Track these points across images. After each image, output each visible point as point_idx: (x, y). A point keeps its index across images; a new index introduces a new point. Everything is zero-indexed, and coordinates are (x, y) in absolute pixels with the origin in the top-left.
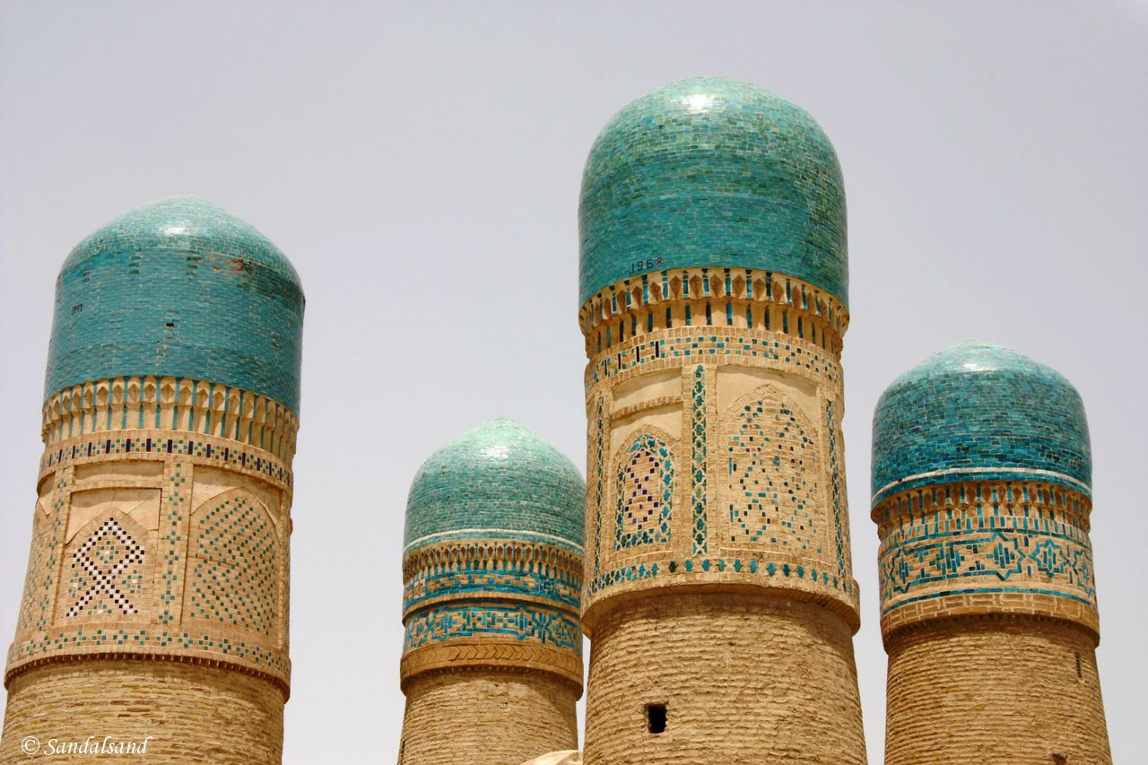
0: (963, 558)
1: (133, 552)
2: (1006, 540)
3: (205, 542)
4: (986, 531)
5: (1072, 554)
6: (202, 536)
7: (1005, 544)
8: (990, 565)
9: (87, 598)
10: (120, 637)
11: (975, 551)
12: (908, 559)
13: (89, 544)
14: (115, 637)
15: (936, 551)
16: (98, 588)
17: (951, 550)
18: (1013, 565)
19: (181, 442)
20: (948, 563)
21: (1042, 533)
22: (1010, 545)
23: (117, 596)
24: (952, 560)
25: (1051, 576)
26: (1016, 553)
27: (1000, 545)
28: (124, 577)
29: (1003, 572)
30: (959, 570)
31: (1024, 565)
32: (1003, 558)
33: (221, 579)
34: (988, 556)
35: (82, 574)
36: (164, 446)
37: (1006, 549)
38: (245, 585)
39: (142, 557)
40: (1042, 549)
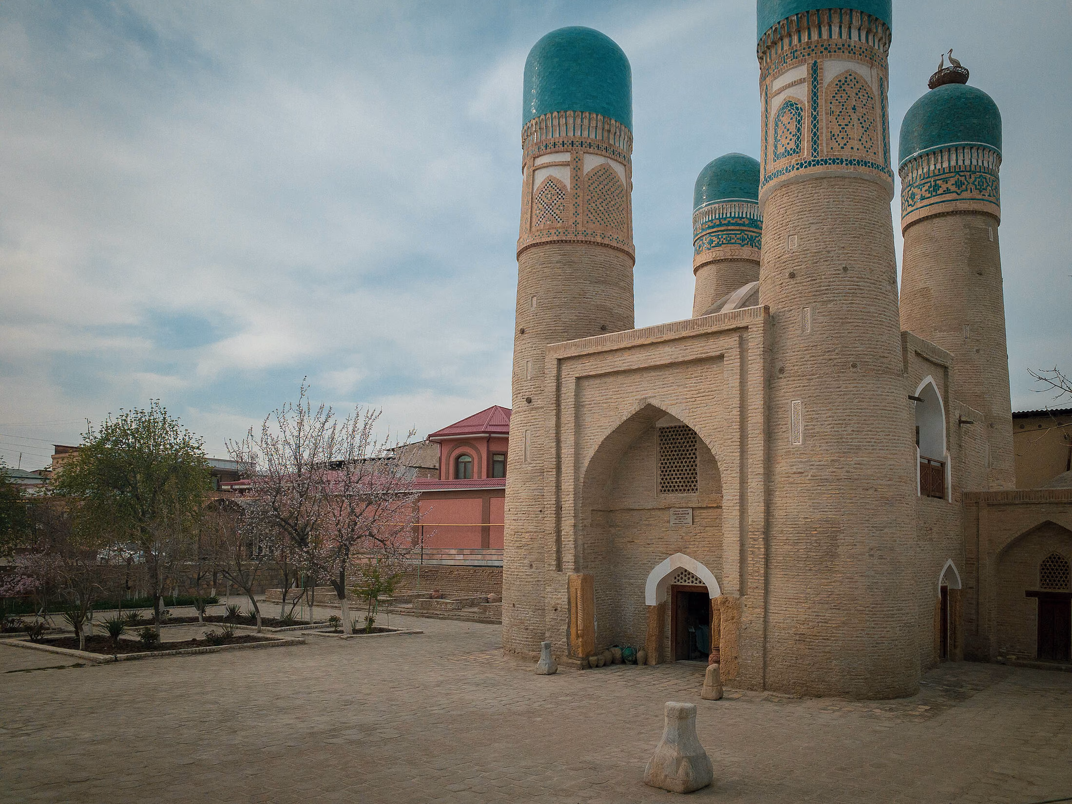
0: (941, 187)
1: (560, 195)
2: (961, 176)
3: (591, 188)
4: (952, 172)
5: (991, 181)
6: (589, 186)
7: (960, 178)
8: (953, 188)
9: (543, 217)
10: (557, 233)
11: (947, 183)
12: (916, 190)
13: (542, 193)
14: (555, 233)
15: (929, 184)
16: (547, 212)
17: (935, 183)
18: (964, 188)
19: (577, 141)
20: (934, 190)
21: (978, 172)
23: (555, 215)
24: (936, 187)
25: (981, 192)
26: (965, 182)
27: (958, 179)
28: (557, 206)
29: (959, 191)
30: (938, 192)
31: (969, 187)
32: (959, 184)
33: (599, 205)
34: (952, 185)
35: (540, 206)
36: (570, 144)
37: (961, 181)
38: (611, 209)
39: (564, 196)
40: (977, 179)
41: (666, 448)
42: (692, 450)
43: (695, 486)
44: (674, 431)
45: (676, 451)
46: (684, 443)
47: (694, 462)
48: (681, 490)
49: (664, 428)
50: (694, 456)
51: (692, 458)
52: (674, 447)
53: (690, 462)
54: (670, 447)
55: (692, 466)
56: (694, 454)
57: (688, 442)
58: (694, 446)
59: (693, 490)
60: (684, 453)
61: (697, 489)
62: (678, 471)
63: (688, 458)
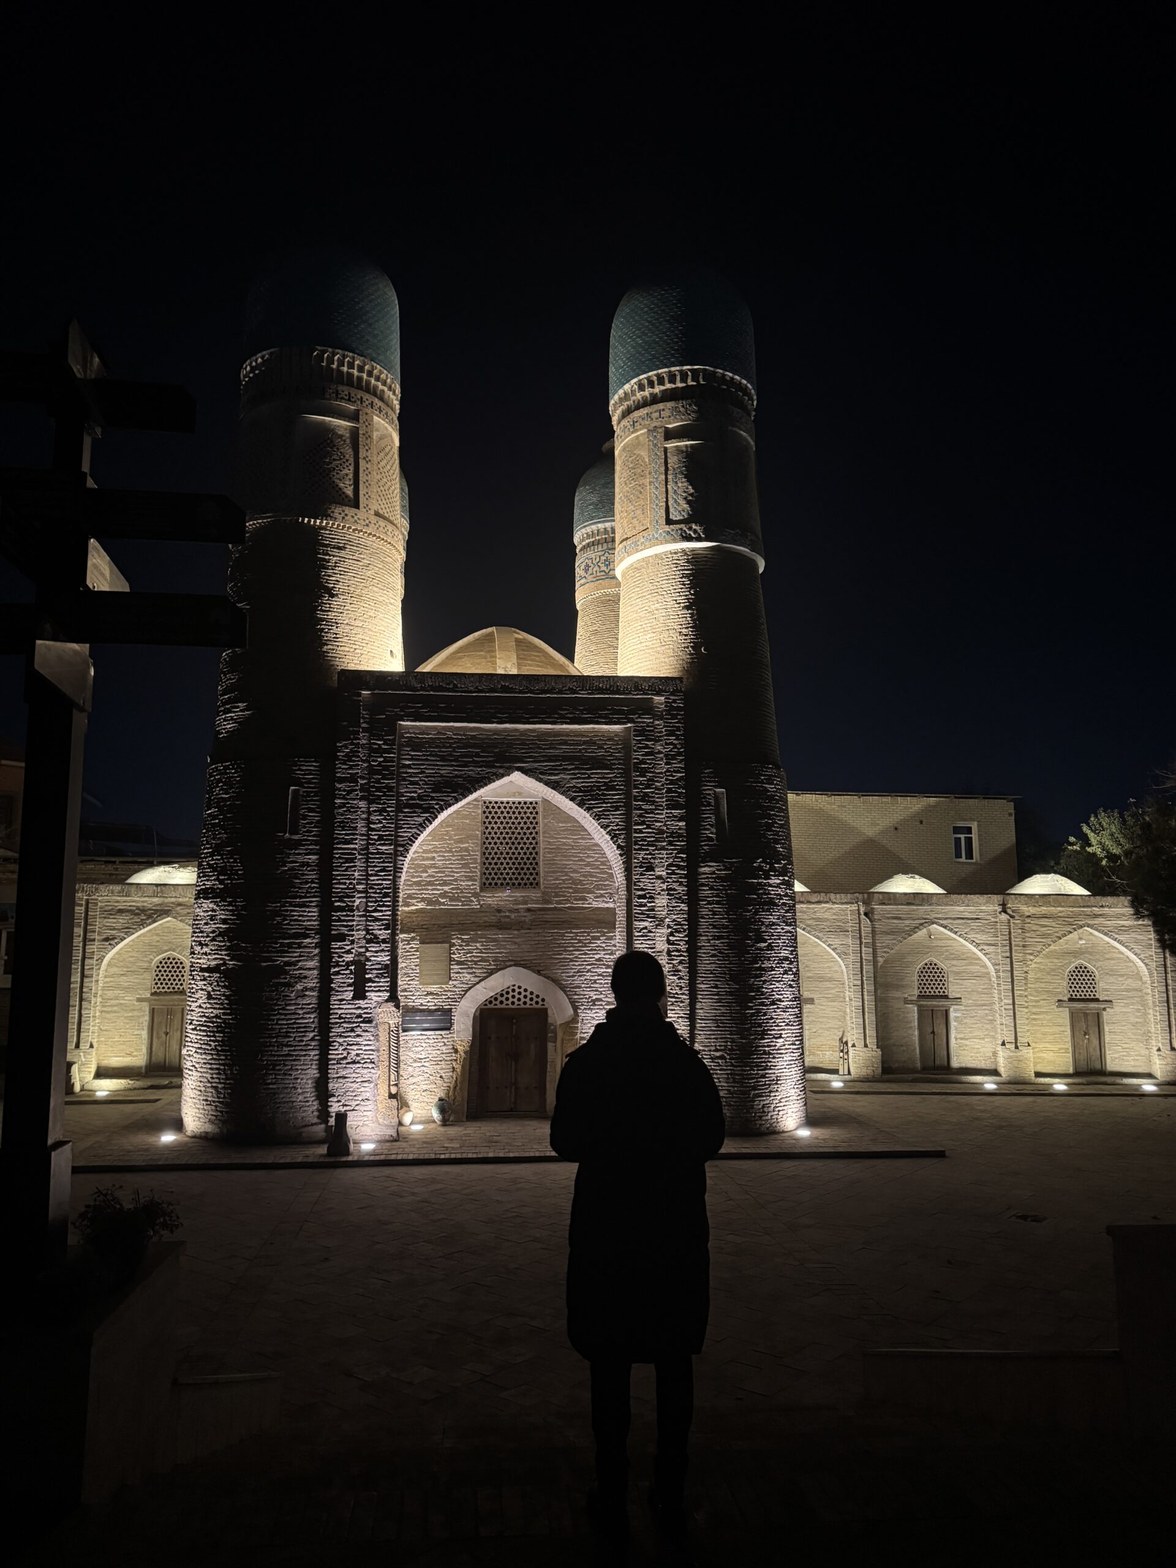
3: (380, 466)
6: (378, 463)
10: (342, 514)
14: (340, 514)
41: (493, 828)
42: (531, 833)
43: (534, 879)
44: (505, 808)
45: (507, 833)
46: (519, 823)
47: (534, 848)
48: (514, 884)
49: (490, 803)
50: (534, 842)
51: (531, 844)
52: (504, 828)
53: (528, 849)
54: (499, 828)
55: (531, 854)
56: (534, 838)
57: (525, 823)
58: (534, 828)
59: (531, 884)
60: (519, 837)
61: (537, 884)
62: (511, 858)
63: (525, 844)
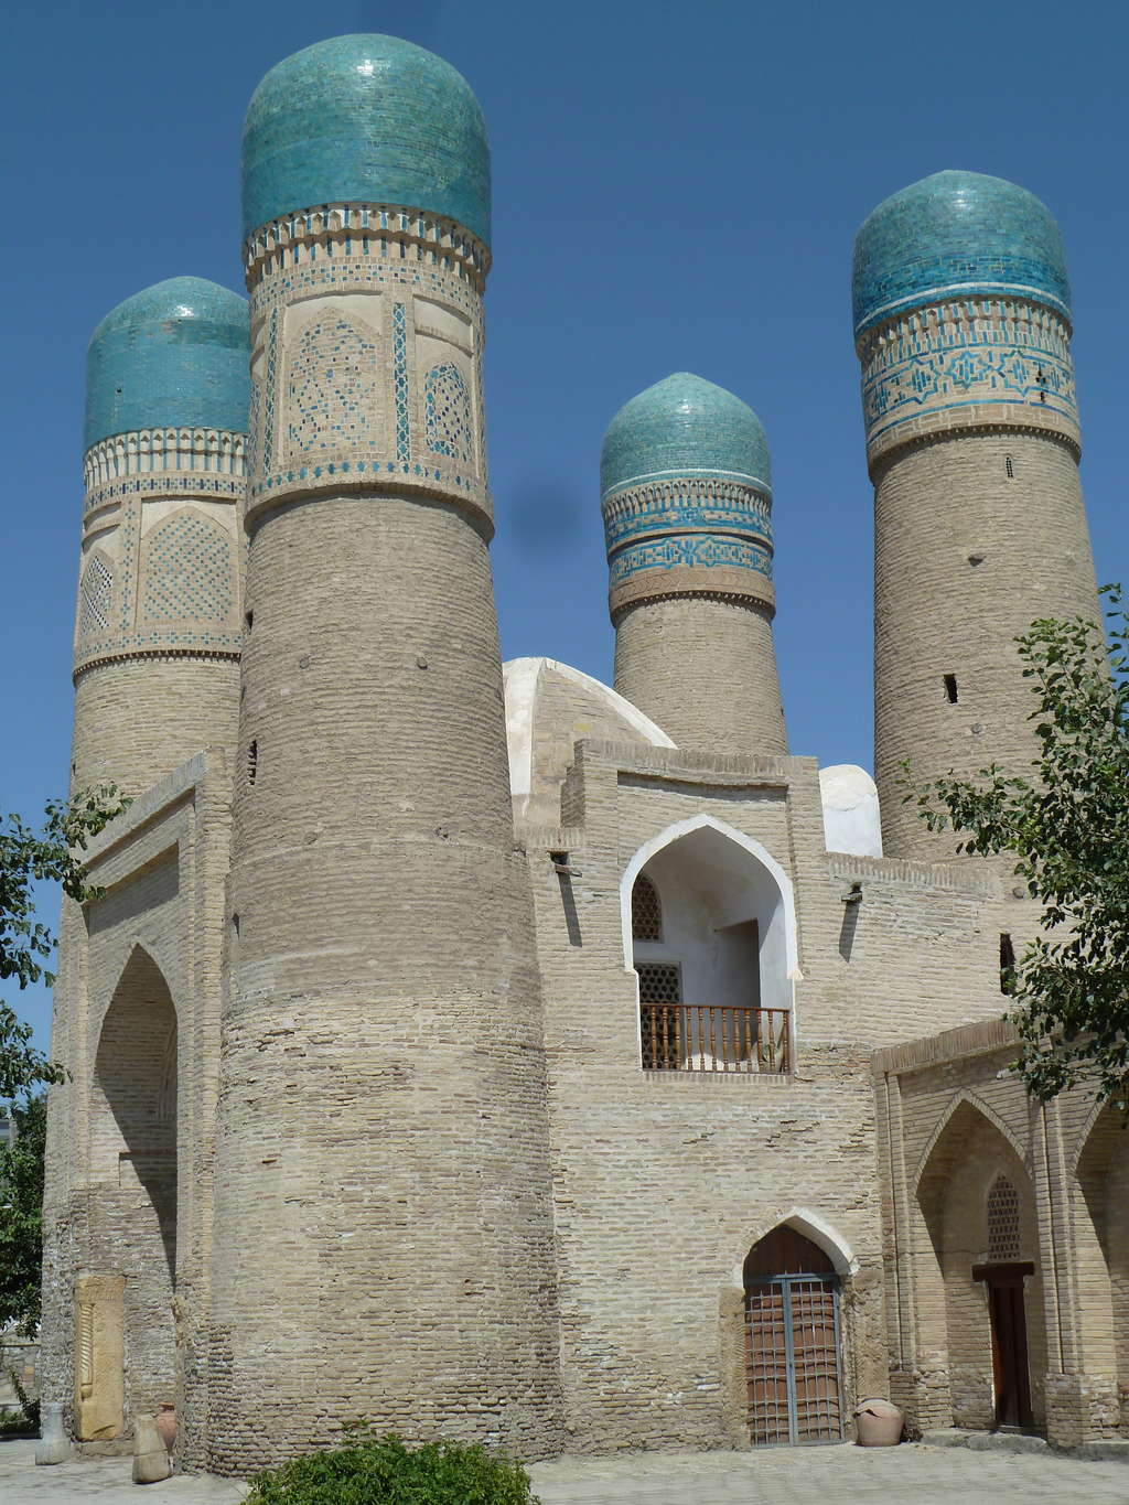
0: (890, 394)
1: (106, 580)
2: (921, 364)
3: (154, 558)
4: (905, 360)
6: (151, 554)
7: (921, 369)
8: (909, 392)
9: (86, 623)
10: (98, 648)
11: (898, 384)
13: (88, 580)
14: (95, 649)
16: (90, 613)
18: (930, 386)
21: (957, 347)
22: (926, 369)
23: (98, 617)
24: (883, 398)
26: (932, 373)
27: (917, 371)
28: (102, 600)
29: (920, 396)
31: (940, 383)
32: (920, 382)
34: (908, 385)
35: (85, 604)
39: (110, 582)
40: (957, 363)
